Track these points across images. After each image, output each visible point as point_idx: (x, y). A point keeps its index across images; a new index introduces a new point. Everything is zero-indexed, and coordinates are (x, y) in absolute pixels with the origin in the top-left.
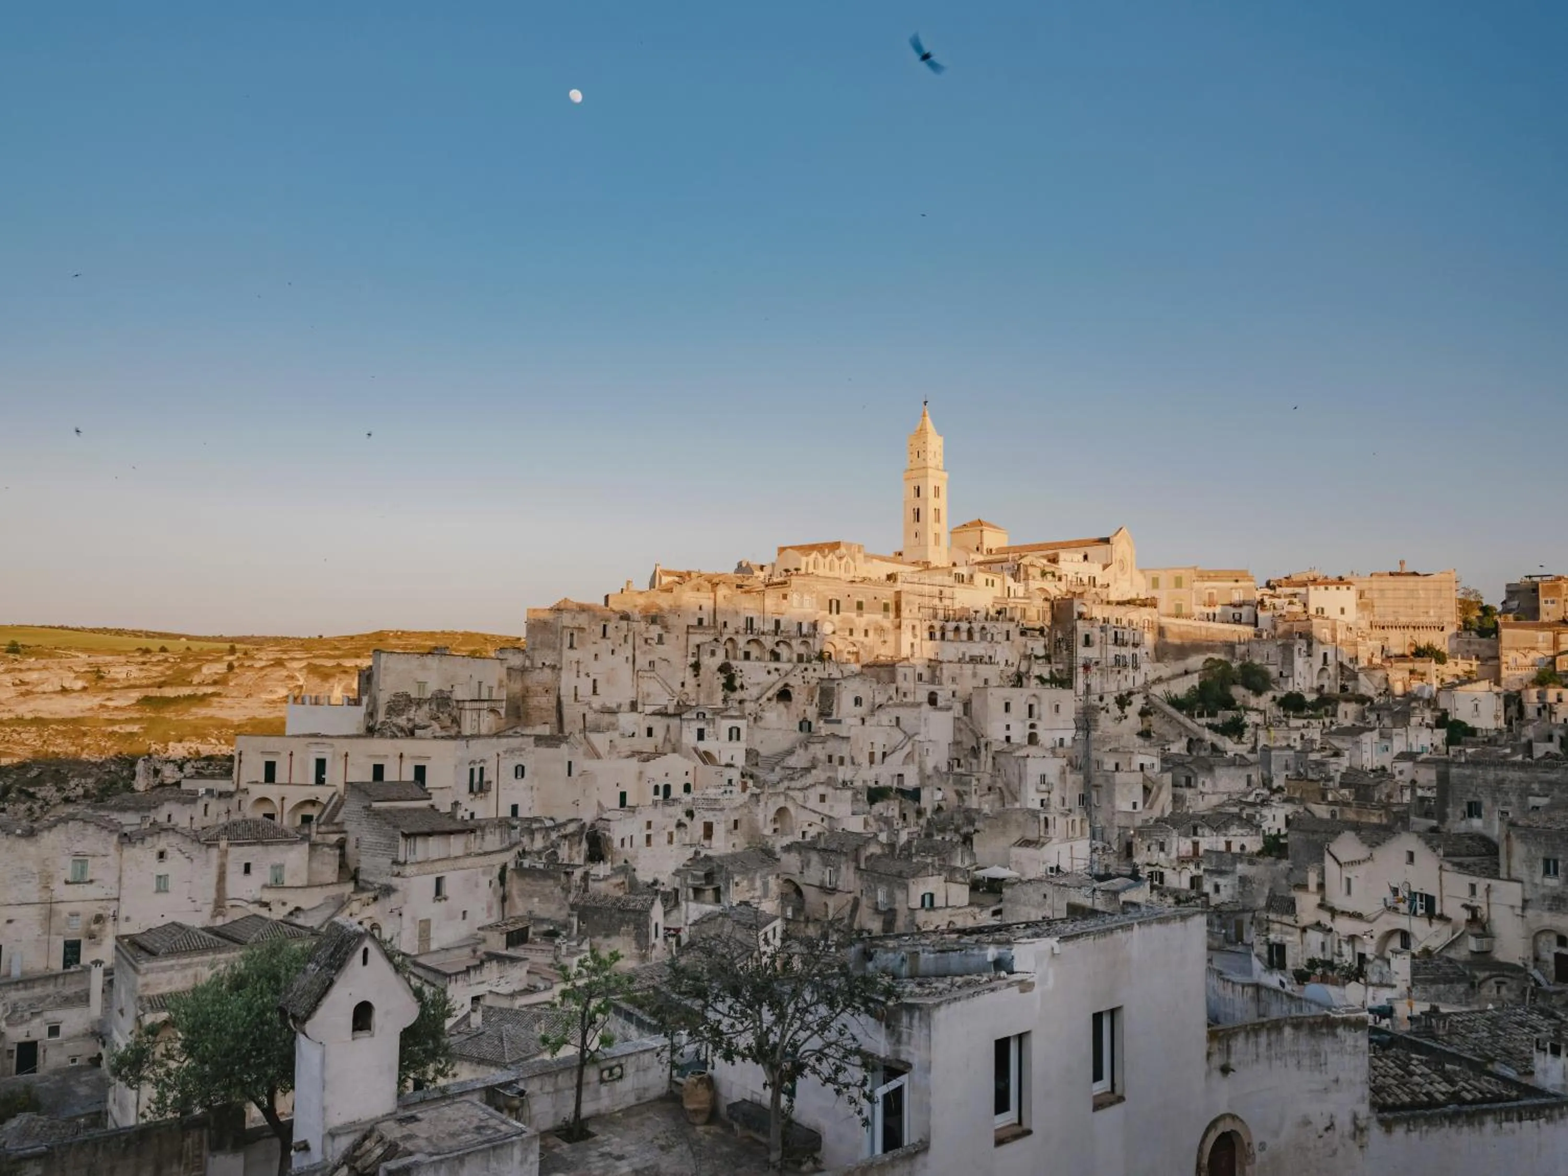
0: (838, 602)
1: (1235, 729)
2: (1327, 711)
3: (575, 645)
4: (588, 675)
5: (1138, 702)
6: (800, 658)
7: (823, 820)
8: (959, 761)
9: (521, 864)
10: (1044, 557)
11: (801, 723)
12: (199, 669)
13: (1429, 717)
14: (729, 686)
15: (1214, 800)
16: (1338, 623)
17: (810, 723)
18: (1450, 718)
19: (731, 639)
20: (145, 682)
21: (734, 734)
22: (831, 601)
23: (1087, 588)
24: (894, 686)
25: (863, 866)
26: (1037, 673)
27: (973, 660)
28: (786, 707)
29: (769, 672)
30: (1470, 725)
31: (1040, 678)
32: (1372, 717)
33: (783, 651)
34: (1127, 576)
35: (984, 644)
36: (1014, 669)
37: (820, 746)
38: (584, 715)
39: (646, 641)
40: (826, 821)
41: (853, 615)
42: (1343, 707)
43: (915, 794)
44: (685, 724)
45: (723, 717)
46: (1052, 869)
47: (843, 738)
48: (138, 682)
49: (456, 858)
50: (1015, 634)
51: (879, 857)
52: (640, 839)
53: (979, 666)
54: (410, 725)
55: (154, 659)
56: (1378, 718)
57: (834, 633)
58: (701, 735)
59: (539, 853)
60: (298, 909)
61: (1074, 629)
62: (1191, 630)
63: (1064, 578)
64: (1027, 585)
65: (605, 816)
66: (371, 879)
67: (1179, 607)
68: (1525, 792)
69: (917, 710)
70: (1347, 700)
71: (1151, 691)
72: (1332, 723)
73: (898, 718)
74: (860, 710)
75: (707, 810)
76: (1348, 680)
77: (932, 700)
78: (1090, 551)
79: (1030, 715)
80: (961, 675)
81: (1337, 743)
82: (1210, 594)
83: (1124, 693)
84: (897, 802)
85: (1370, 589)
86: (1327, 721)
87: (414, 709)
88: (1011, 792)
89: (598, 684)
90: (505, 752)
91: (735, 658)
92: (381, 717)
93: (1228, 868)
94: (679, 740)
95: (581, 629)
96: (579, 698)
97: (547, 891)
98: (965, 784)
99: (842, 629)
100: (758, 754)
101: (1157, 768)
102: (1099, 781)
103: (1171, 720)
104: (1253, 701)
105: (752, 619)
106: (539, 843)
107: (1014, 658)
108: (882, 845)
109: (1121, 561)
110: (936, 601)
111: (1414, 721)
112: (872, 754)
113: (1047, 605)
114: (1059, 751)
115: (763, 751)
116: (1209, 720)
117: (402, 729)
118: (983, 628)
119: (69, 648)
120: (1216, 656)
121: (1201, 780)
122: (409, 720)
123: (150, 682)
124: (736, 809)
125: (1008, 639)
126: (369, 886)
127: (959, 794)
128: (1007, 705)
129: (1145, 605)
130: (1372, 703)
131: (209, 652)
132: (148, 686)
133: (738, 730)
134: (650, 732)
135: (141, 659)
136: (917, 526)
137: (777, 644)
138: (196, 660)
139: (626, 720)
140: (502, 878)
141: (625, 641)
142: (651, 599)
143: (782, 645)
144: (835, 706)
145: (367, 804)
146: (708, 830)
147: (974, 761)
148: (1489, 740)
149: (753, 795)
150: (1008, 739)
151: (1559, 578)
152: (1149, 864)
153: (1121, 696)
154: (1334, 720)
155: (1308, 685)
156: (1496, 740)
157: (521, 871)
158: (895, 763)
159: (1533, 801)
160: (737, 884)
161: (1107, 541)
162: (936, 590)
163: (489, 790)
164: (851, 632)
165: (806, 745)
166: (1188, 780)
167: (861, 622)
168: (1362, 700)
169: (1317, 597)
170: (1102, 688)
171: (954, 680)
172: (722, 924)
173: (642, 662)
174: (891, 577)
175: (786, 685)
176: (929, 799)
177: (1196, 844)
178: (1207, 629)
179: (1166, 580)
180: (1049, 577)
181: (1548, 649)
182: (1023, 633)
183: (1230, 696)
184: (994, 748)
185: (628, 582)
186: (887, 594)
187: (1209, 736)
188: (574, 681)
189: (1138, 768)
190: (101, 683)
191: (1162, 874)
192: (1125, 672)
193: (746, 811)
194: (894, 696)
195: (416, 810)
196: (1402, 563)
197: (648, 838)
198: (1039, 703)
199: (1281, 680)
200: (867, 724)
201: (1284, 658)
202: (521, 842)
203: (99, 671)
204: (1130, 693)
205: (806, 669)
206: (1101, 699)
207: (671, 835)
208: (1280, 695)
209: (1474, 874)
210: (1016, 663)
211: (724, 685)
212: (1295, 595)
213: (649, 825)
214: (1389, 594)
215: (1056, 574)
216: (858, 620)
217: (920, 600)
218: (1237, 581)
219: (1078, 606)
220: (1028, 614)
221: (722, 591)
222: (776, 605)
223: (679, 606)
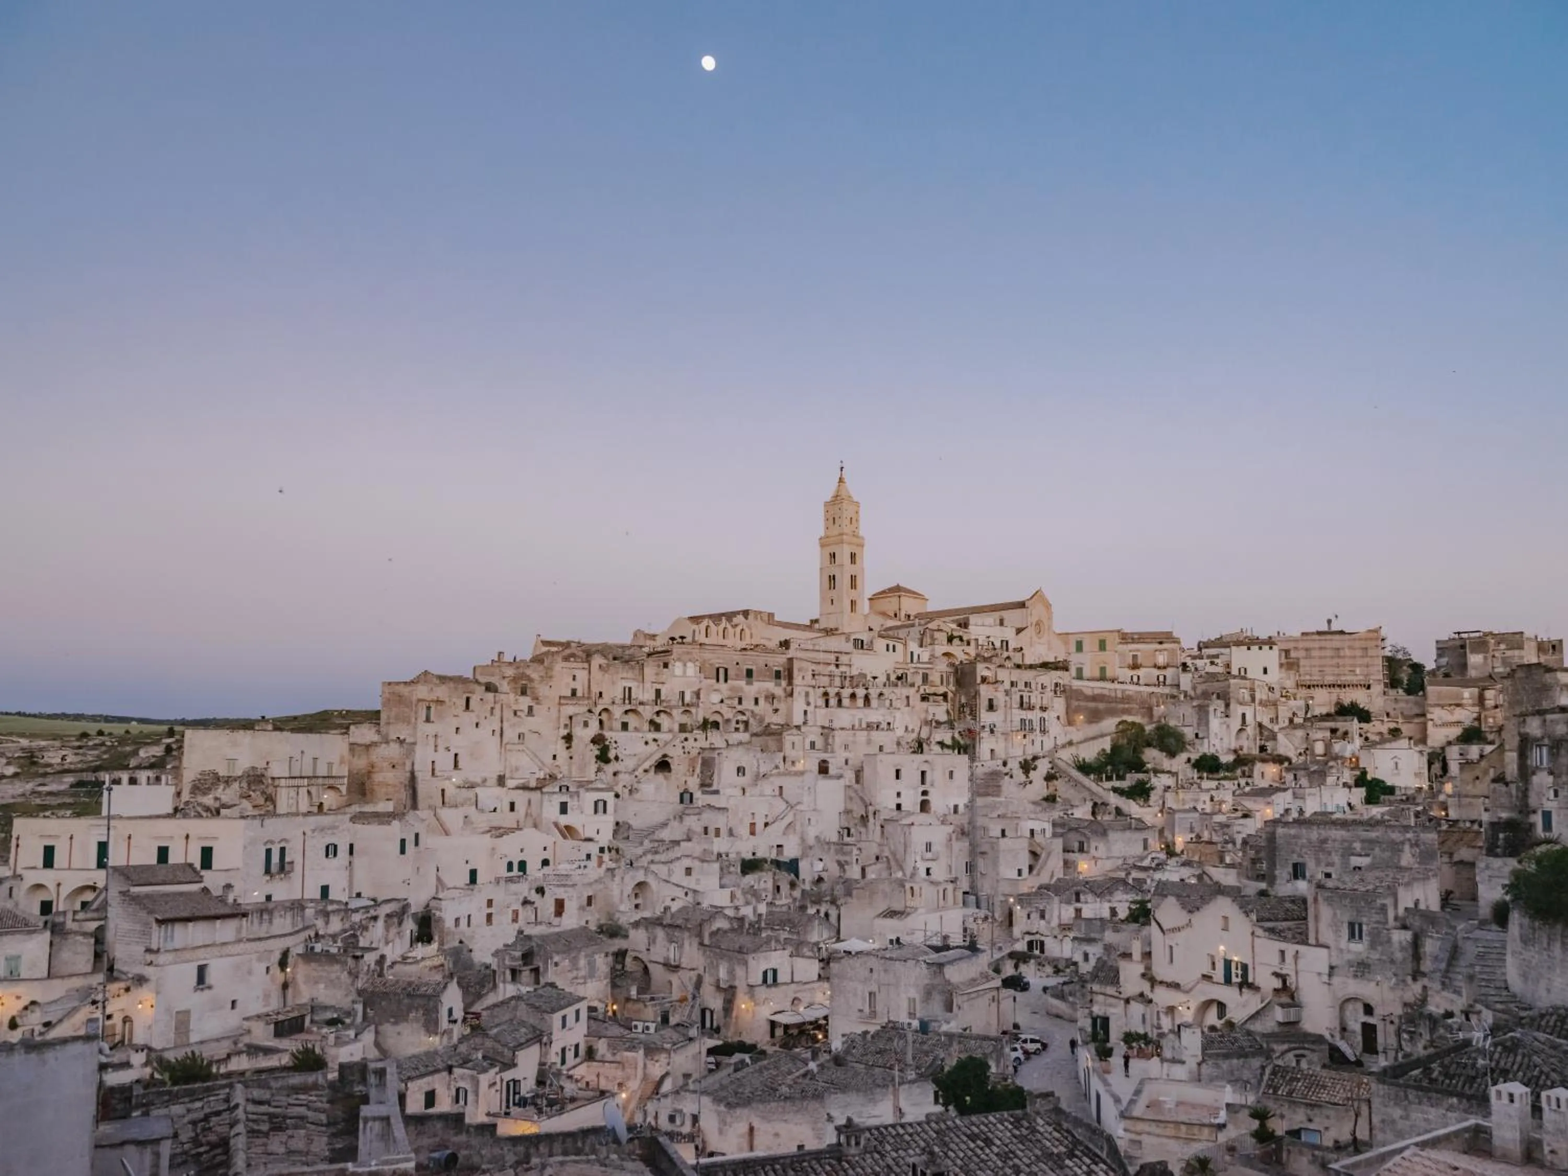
0: (726, 670)
1: (1141, 792)
2: (1243, 773)
3: (432, 718)
4: (448, 749)
5: (1043, 767)
6: (683, 728)
7: (686, 894)
8: (849, 830)
9: (312, 948)
10: (953, 621)
11: (682, 795)
12: (135, 753)
13: (1348, 776)
14: (603, 757)
15: (1109, 865)
16: (1257, 683)
17: (691, 794)
18: (1369, 777)
19: (606, 710)
20: (79, 766)
21: (600, 807)
22: (718, 670)
23: (999, 651)
24: (782, 755)
25: (707, 942)
26: (939, 739)
27: (869, 726)
28: (666, 778)
29: (646, 743)
30: (1389, 784)
31: (942, 744)
32: (1289, 777)
33: (663, 720)
35: (883, 711)
36: (914, 735)
37: (696, 817)
38: (443, 791)
39: (515, 713)
40: (690, 894)
41: (742, 683)
42: (1259, 767)
43: (792, 866)
44: (546, 797)
45: (588, 790)
46: (891, 941)
47: (719, 809)
48: (72, 767)
49: (224, 944)
50: (915, 700)
51: (725, 932)
52: (479, 918)
53: (874, 733)
54: (217, 805)
55: (91, 743)
56: (1295, 778)
57: (722, 701)
58: (564, 809)
59: (334, 937)
60: (33, 1003)
61: (977, 693)
62: (1106, 692)
63: (973, 643)
64: (932, 650)
65: (440, 896)
66: (125, 969)
67: (1103, 670)
68: (1348, 852)
69: (800, 779)
70: (1264, 761)
71: (1057, 755)
72: (1247, 784)
73: (781, 788)
74: (742, 781)
75: (558, 886)
76: (1267, 740)
77: (823, 769)
78: (1006, 614)
79: (923, 782)
80: (854, 742)
81: (1249, 804)
82: (1135, 657)
83: (1029, 758)
84: (770, 874)
85: (1296, 648)
86: (1243, 782)
87: (222, 787)
88: (897, 861)
89: (459, 758)
90: (314, 831)
91: (611, 729)
92: (186, 796)
93: (1096, 936)
94: (540, 815)
95: (439, 702)
96: (437, 773)
97: (333, 976)
98: (844, 854)
99: (730, 698)
100: (630, 827)
101: (1049, 833)
102: (985, 848)
103: (1077, 784)
104: (1167, 763)
105: (630, 690)
106: (336, 925)
107: (914, 724)
108: (730, 919)
109: (1037, 625)
110: (833, 668)
111: (1330, 780)
112: (753, 825)
113: (952, 669)
114: (952, 818)
115: (636, 823)
116: (1117, 784)
117: (207, 809)
118: (881, 694)
119: (11, 734)
120: (1130, 719)
121: (1093, 845)
122: (216, 799)
123: (85, 766)
124: (590, 884)
125: (908, 705)
126: (124, 977)
127: (841, 865)
128: (898, 772)
129: (1056, 669)
130: (1290, 763)
131: (148, 736)
132: (82, 771)
133: (605, 803)
134: (512, 807)
135: (77, 744)
136: (833, 594)
137: (658, 713)
138: (135, 743)
139: (490, 795)
140: (283, 964)
141: (492, 714)
142: (521, 670)
143: (662, 715)
144: (715, 777)
145: (125, 889)
146: (560, 906)
147: (863, 830)
148: (1408, 799)
149: (608, 870)
150: (899, 807)
151: (1486, 635)
152: (1028, 933)
153: (1025, 760)
154: (1250, 781)
155: (1225, 745)
156: (1414, 799)
157: (309, 955)
158: (773, 836)
159: (1355, 861)
160: (556, 964)
162: (832, 657)
163: (292, 870)
164: (740, 702)
165: (681, 817)
166: (1081, 844)
167: (751, 690)
168: (1279, 760)
169: (1239, 657)
170: (1007, 754)
171: (846, 747)
172: (515, 1008)
173: (511, 734)
174: (785, 644)
175: (665, 756)
176: (808, 871)
177: (1078, 911)
178: (1123, 691)
179: (1089, 643)
180: (957, 641)
181: (1474, 705)
182: (924, 698)
183: (1140, 758)
184: (883, 816)
185: (500, 653)
186: (778, 661)
187: (1115, 800)
188: (431, 756)
189: (1028, 835)
190: (34, 769)
191: (1042, 943)
192: (1030, 737)
193: (601, 886)
194: (781, 765)
195: (181, 894)
196: (1329, 622)
197: (489, 917)
198: (932, 770)
199: (1197, 741)
200: (747, 794)
201: (1199, 719)
202: (314, 925)
203: (32, 756)
204: (1035, 758)
205: (686, 739)
206: (1005, 764)
207: (516, 913)
208: (1195, 756)
209: (1285, 939)
210: (917, 730)
211: (597, 757)
212: (1218, 656)
213: (490, 903)
214: (1315, 653)
215: (965, 638)
216: (747, 688)
217: (814, 667)
218: (1161, 643)
219: (982, 670)
220: (930, 678)
221: (597, 660)
222: (657, 674)
223: (551, 677)
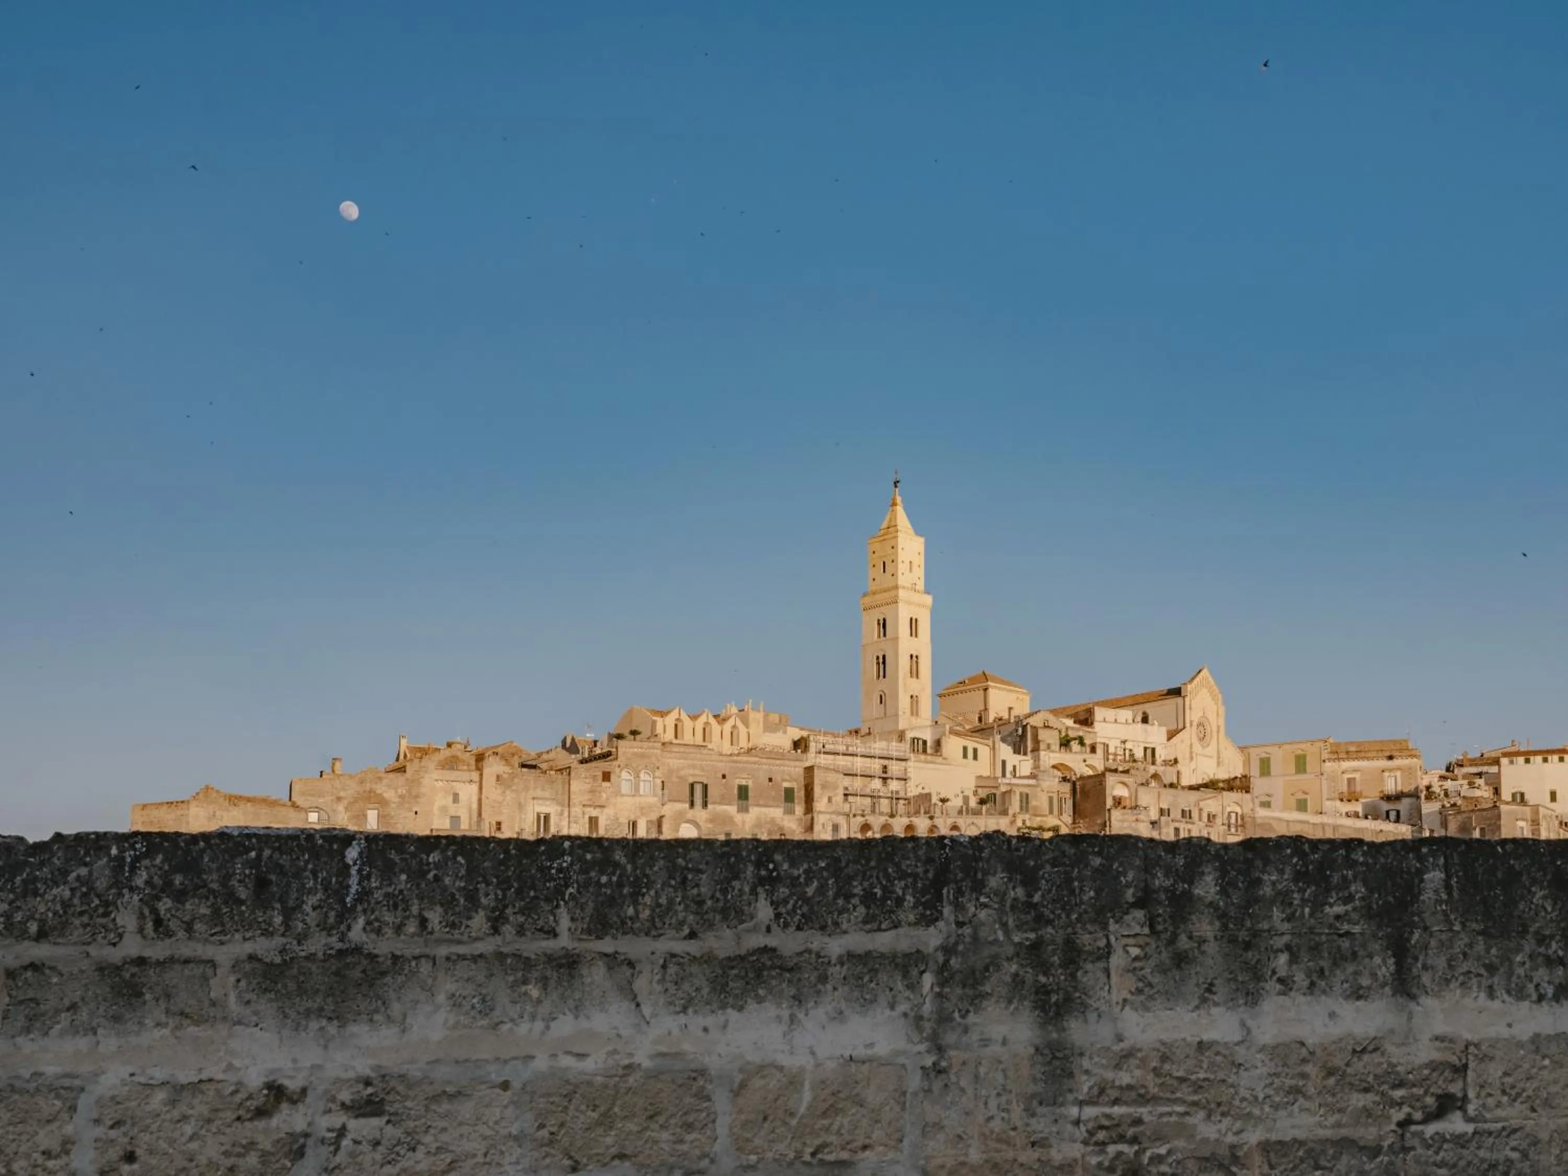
0: (706, 789)
10: (1068, 716)
16: (1545, 812)
22: (692, 786)
23: (1141, 763)
34: (1212, 750)
41: (732, 809)
62: (1308, 829)
63: (1099, 750)
64: (1037, 759)
67: (1302, 803)
78: (1149, 708)
82: (1350, 781)
99: (710, 830)
105: (547, 818)
109: (1200, 724)
110: (877, 784)
113: (1067, 787)
129: (1231, 789)
136: (884, 683)
142: (368, 786)
161: (1176, 692)
162: (876, 766)
167: (746, 818)
169: (1514, 775)
174: (799, 745)
179: (1281, 760)
180: (1075, 746)
185: (334, 761)
186: (790, 773)
212: (1480, 775)
215: (1088, 742)
216: (738, 818)
217: (847, 781)
218: (1391, 758)
219: (1116, 788)
220: (1033, 803)
221: (493, 767)
222: (592, 791)
223: (417, 797)
